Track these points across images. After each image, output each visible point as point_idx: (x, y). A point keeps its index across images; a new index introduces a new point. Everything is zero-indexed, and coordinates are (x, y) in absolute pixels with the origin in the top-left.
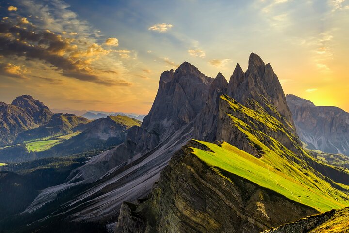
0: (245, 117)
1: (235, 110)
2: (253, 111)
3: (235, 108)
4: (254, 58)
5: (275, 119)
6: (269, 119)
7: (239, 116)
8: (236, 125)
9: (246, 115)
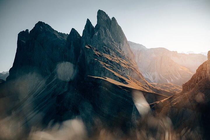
0: (107, 61)
1: (98, 56)
2: (109, 55)
3: (98, 54)
4: (101, 14)
5: (125, 61)
6: (121, 61)
7: (103, 60)
8: (104, 66)
9: (107, 59)
